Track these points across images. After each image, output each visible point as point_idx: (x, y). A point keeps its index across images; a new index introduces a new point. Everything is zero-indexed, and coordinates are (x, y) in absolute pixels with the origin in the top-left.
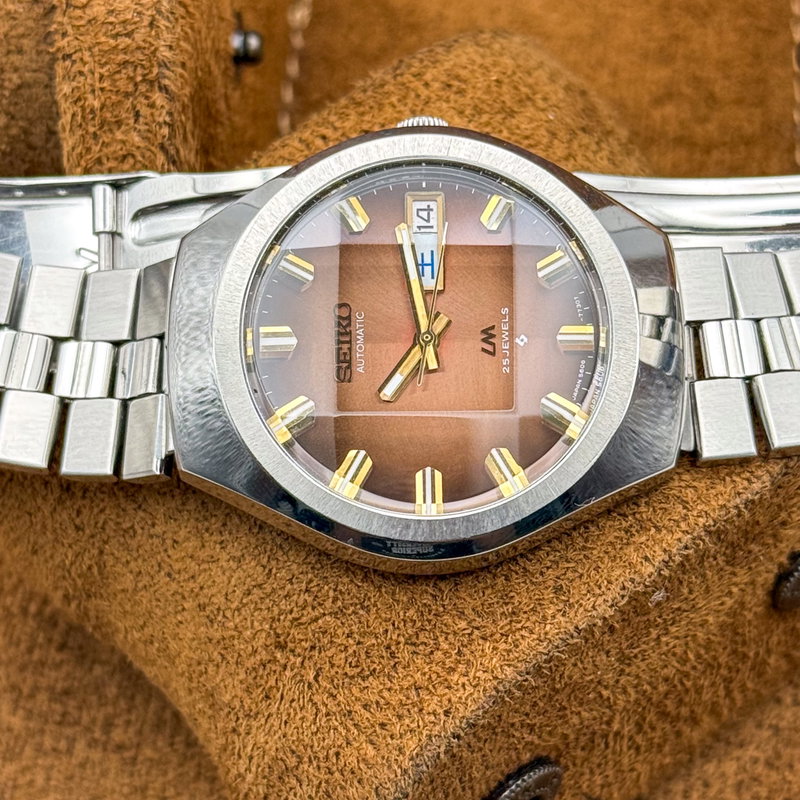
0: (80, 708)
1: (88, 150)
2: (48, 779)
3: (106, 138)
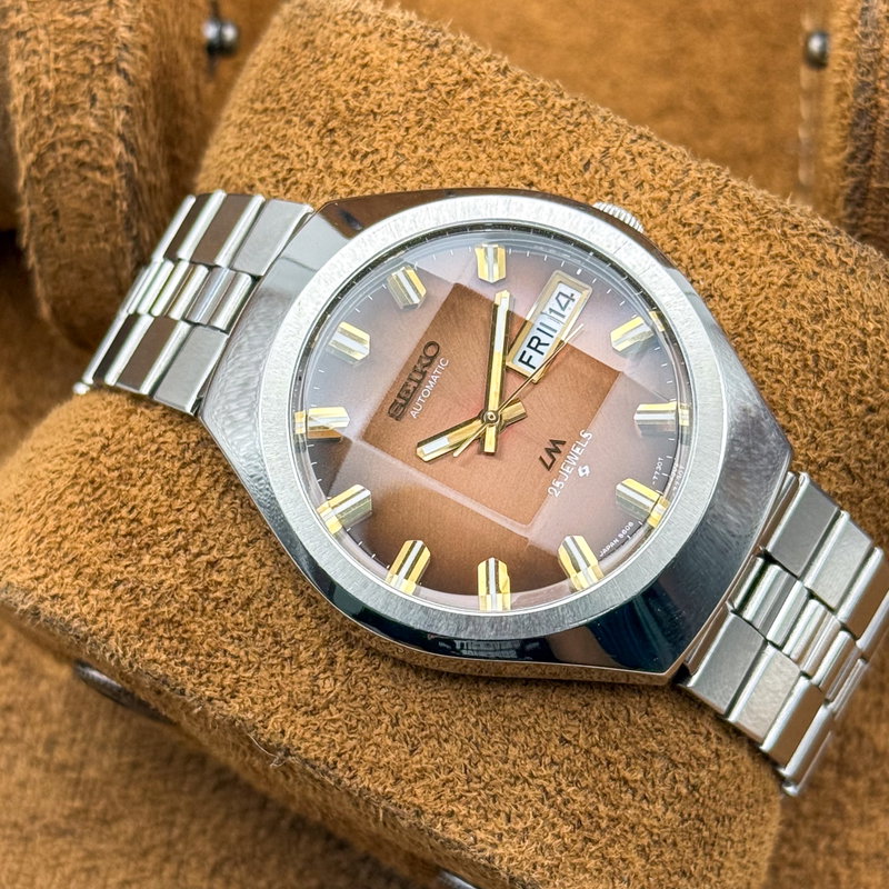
1: (42, 134)
3: (61, 122)
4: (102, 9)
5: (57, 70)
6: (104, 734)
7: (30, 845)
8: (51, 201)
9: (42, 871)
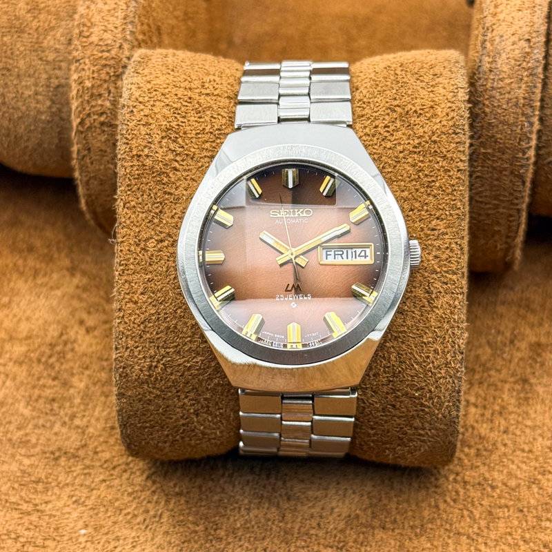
0: (60, 408)
1: (84, 109)
2: (38, 439)
3: (93, 103)
4: (116, 50)
5: (93, 78)
6: (99, 413)
7: (58, 462)
8: (87, 143)
9: (62, 474)
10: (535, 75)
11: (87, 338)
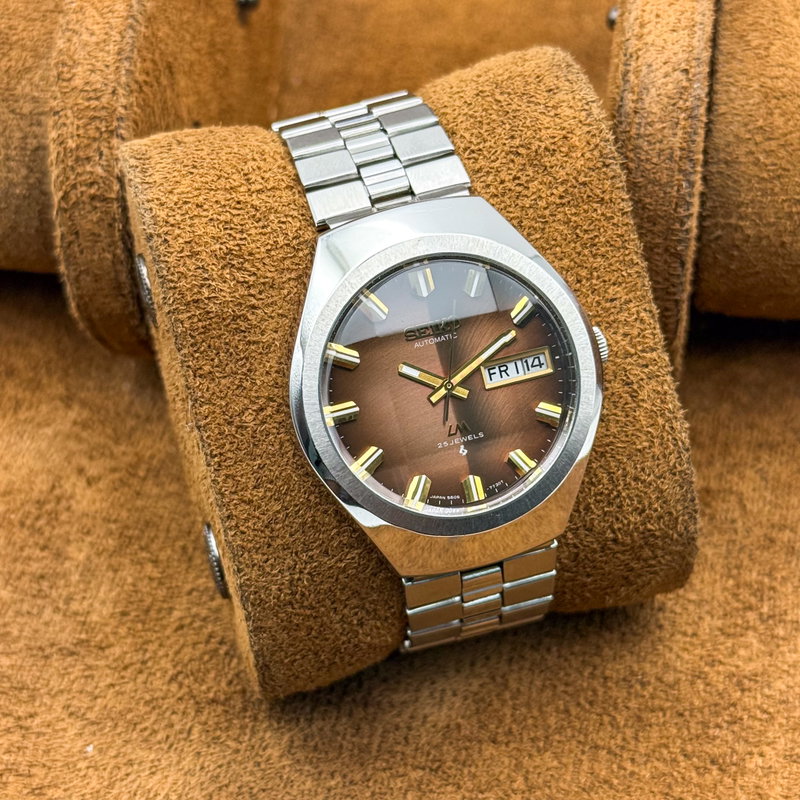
0: (51, 587)
1: (68, 179)
2: (21, 631)
3: (80, 170)
4: (107, 96)
5: (78, 136)
7: (48, 661)
8: (73, 225)
9: (55, 677)
10: (695, 117)
11: (89, 492)
